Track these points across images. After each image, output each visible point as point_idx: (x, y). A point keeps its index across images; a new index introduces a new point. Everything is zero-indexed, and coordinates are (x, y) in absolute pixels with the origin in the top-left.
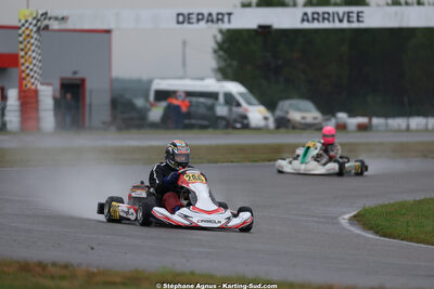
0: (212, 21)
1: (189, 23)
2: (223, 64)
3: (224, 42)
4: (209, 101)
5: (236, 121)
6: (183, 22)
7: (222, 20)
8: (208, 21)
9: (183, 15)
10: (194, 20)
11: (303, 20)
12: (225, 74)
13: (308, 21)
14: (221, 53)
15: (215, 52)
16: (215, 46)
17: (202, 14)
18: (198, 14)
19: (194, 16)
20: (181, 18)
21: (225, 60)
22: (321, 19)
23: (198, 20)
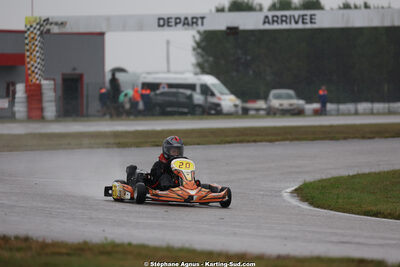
0: (188, 24)
1: (169, 26)
2: (200, 60)
3: (202, 41)
4: (188, 92)
5: (210, 108)
6: (163, 26)
7: (196, 23)
8: (184, 24)
9: (163, 19)
10: (173, 24)
11: (264, 23)
12: (203, 68)
13: (269, 23)
14: (199, 50)
15: (194, 49)
16: (195, 45)
17: (180, 19)
18: (176, 19)
19: (173, 20)
20: (162, 22)
21: (202, 56)
22: (279, 21)
23: (176, 24)
